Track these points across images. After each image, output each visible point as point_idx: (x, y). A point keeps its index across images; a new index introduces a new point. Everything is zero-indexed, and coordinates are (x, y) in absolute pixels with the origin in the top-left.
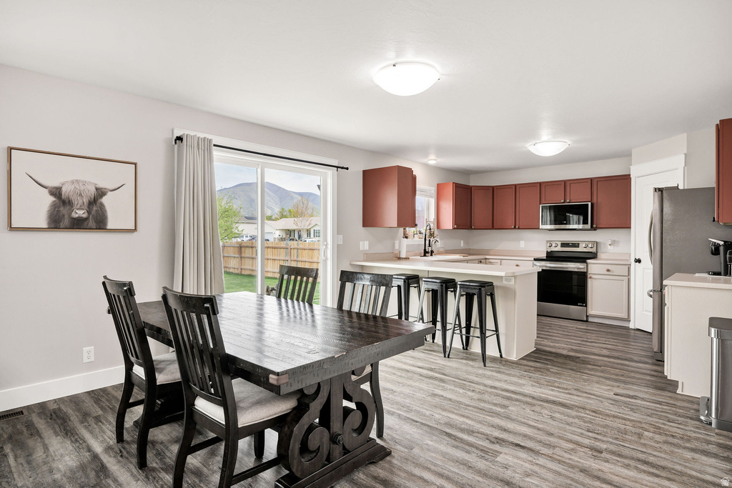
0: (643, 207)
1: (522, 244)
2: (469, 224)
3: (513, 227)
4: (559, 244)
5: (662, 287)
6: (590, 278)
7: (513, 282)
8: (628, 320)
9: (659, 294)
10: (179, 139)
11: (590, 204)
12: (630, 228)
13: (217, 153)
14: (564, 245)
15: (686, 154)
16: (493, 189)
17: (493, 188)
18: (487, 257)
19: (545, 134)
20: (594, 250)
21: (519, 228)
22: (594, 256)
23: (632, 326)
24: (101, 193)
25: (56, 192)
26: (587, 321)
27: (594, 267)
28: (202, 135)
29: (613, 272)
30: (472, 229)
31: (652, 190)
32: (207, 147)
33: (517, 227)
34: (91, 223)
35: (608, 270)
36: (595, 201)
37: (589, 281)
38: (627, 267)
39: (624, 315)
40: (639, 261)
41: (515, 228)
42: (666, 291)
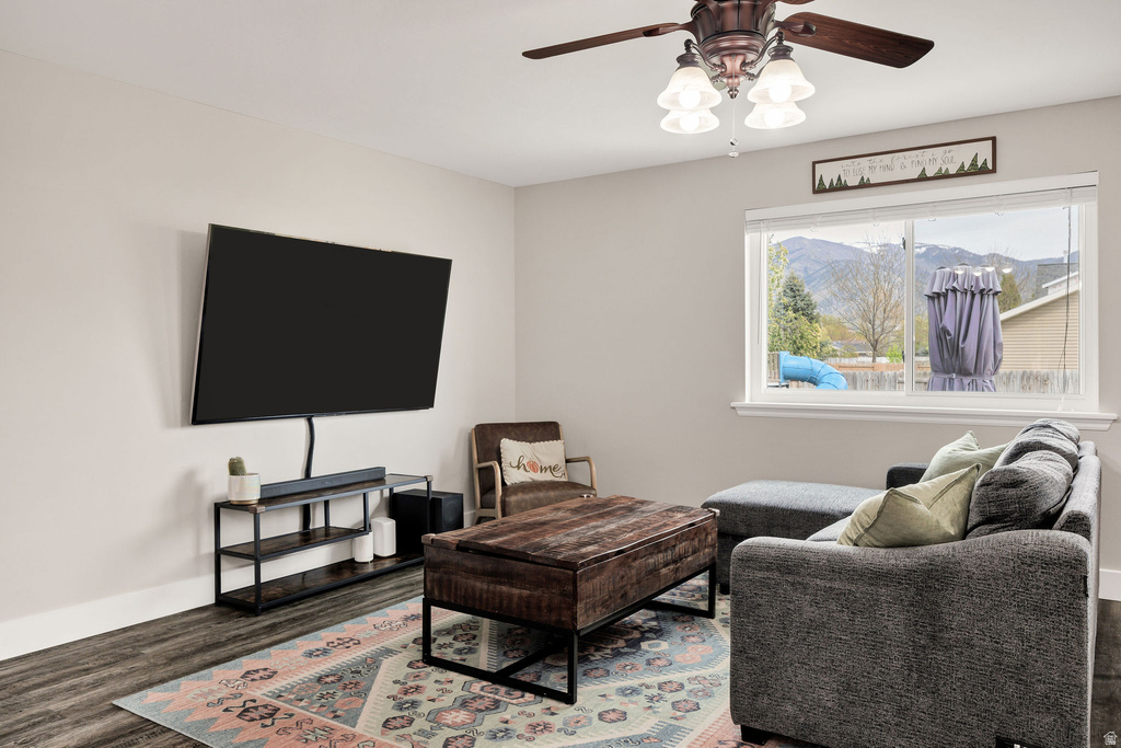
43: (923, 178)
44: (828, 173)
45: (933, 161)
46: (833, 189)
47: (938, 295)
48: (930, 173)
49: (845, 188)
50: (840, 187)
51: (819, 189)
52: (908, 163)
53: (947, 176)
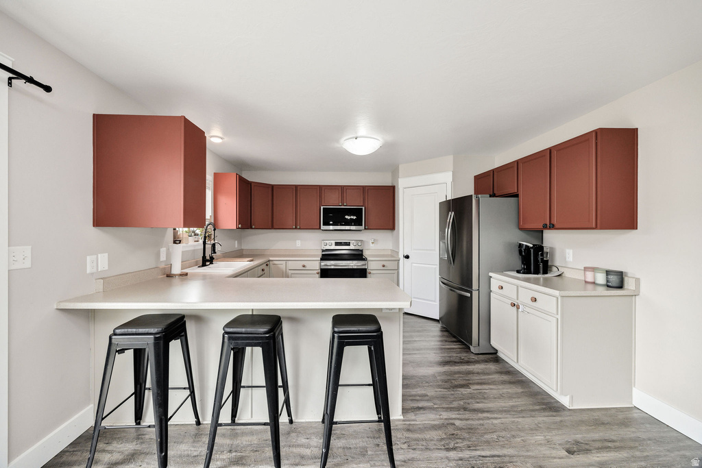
1: (299, 244)
2: (249, 224)
3: (294, 227)
4: (333, 242)
6: (370, 273)
11: (363, 208)
12: (395, 229)
14: (337, 244)
15: (453, 172)
16: (272, 188)
17: (273, 186)
18: (271, 259)
19: (363, 129)
20: (362, 247)
21: (300, 229)
27: (371, 263)
29: (387, 267)
30: (251, 228)
33: (298, 227)
35: (384, 266)
36: (368, 205)
37: (369, 276)
38: (397, 262)
40: (407, 257)
41: (296, 228)
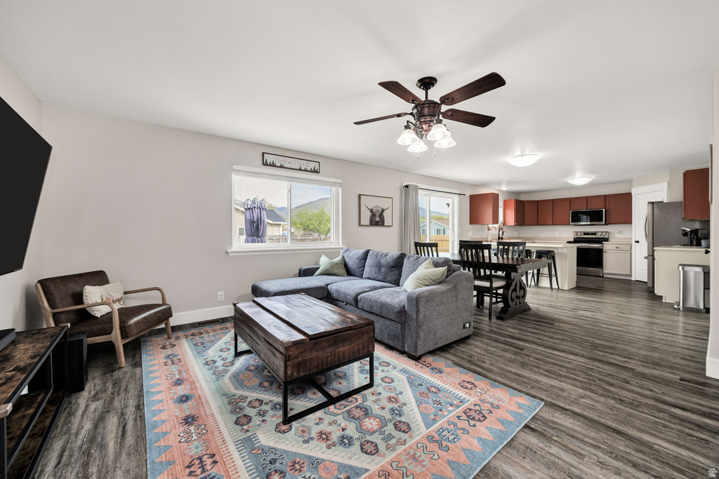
0: (640, 211)
1: (557, 234)
2: (522, 222)
3: (551, 224)
4: (582, 233)
5: (653, 251)
6: (605, 252)
7: (565, 251)
8: (630, 276)
9: (651, 257)
10: (407, 186)
11: (604, 210)
12: (631, 223)
13: (420, 191)
15: (668, 183)
17: (538, 201)
20: (606, 237)
21: (555, 224)
22: (607, 240)
23: (633, 279)
24: (383, 210)
25: (371, 211)
26: (603, 277)
27: (606, 246)
28: (415, 184)
29: (620, 248)
30: (525, 225)
31: (647, 203)
32: (417, 188)
34: (380, 223)
35: (617, 248)
36: (607, 207)
37: (604, 254)
38: (630, 245)
39: (628, 273)
40: (638, 242)
41: (553, 224)
42: (656, 253)
43: (300, 170)
44: (269, 159)
45: (304, 165)
46: (270, 165)
47: (249, 209)
48: (303, 169)
49: (275, 166)
50: (273, 165)
51: (265, 164)
52: (296, 163)
53: (307, 171)
